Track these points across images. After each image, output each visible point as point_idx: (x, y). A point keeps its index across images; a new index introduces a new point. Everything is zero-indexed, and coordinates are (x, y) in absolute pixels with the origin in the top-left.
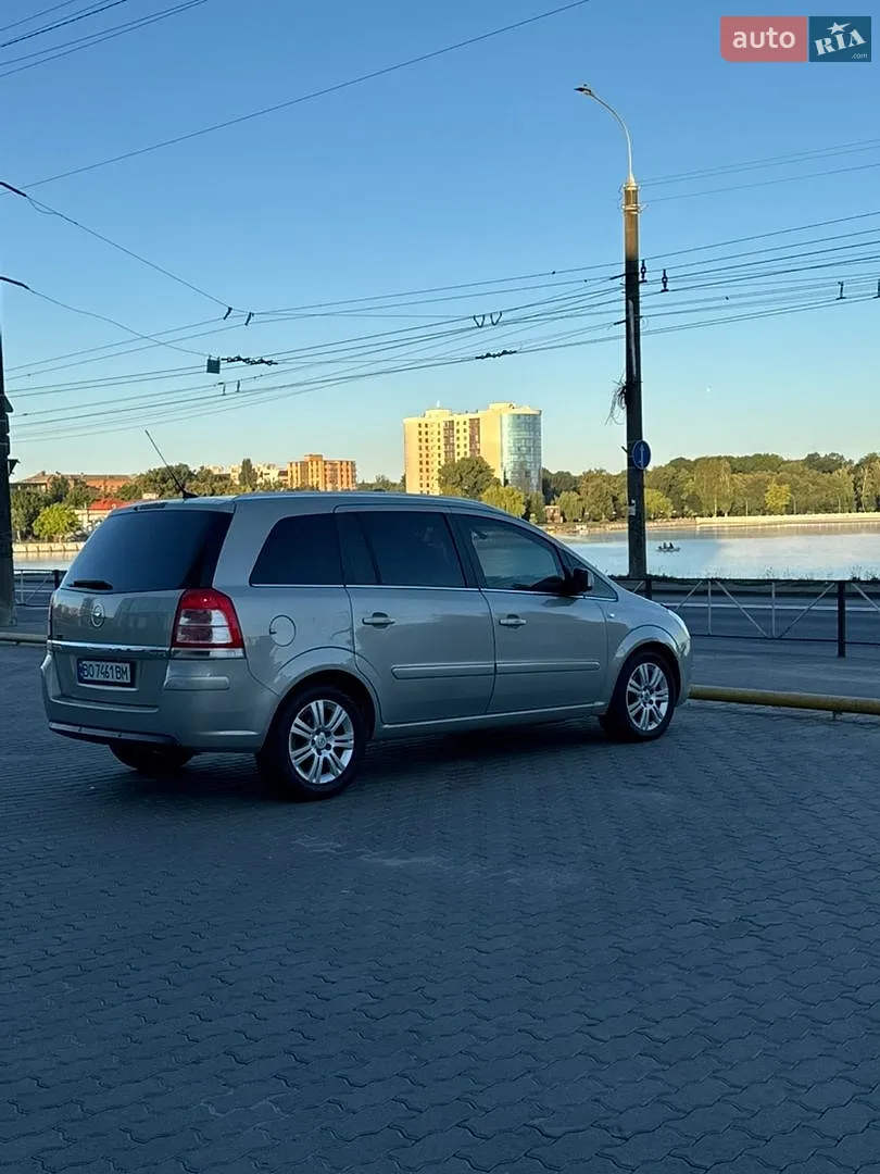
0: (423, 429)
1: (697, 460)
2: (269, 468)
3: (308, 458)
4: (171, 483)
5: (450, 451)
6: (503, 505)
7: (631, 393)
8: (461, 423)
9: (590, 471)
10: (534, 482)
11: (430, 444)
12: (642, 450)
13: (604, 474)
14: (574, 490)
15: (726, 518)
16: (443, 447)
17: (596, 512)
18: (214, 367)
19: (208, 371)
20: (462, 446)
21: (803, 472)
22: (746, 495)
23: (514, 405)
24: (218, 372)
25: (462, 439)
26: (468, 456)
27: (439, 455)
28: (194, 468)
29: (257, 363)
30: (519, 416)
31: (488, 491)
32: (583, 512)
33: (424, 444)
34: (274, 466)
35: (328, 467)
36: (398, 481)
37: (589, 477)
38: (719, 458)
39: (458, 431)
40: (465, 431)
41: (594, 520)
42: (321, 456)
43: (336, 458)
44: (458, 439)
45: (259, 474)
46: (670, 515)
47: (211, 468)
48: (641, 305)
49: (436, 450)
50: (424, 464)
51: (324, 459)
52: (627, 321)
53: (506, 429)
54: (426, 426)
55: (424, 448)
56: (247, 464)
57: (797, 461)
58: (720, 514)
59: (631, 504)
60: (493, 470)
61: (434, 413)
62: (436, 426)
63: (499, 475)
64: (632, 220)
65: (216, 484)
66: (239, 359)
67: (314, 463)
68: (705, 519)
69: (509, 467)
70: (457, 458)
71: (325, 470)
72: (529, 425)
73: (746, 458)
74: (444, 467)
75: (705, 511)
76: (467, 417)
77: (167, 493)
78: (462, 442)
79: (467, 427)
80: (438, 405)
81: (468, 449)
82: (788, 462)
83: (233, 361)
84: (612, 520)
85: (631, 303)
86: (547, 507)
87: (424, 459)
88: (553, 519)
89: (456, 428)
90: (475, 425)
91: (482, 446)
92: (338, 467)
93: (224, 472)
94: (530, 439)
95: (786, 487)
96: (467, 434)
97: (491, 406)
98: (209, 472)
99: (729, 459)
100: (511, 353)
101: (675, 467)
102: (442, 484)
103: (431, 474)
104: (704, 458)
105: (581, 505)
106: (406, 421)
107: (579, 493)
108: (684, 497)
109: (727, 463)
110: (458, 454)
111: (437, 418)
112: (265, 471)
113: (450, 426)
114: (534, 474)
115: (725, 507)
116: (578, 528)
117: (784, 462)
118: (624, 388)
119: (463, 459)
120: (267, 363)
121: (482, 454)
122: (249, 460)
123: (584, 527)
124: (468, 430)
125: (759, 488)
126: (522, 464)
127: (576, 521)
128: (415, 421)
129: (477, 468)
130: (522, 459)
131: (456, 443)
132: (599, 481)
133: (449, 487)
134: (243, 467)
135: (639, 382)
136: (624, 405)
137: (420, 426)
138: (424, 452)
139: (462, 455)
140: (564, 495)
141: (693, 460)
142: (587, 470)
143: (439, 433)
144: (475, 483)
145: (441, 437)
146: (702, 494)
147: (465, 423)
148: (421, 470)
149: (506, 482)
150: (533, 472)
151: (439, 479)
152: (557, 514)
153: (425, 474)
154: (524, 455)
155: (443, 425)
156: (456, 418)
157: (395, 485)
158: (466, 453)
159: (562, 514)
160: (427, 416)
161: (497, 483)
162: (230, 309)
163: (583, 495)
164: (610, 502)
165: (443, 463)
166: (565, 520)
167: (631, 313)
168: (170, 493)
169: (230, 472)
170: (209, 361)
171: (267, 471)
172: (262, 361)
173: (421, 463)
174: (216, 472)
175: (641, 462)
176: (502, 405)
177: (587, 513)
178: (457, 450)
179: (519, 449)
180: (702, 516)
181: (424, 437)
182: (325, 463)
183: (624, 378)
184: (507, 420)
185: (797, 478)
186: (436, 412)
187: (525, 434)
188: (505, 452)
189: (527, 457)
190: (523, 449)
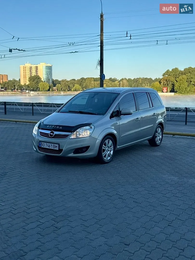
1: (86, 78)
6: (44, 86)
7: (101, 63)
9: (63, 80)
10: (51, 81)
13: (66, 80)
14: (59, 84)
16: (29, 73)
17: (65, 89)
20: (34, 73)
23: (46, 64)
30: (47, 66)
31: (40, 83)
32: (62, 89)
33: (25, 72)
36: (18, 80)
37: (63, 81)
39: (33, 69)
40: (34, 69)
41: (64, 91)
43: (3, 74)
44: (33, 71)
46: (81, 90)
49: (27, 73)
50: (25, 77)
53: (44, 69)
60: (41, 78)
62: (27, 68)
63: (43, 80)
69: (45, 78)
70: (33, 75)
72: (49, 69)
74: (30, 77)
76: (35, 66)
79: (35, 68)
81: (35, 73)
84: (68, 91)
86: (54, 87)
87: (25, 75)
88: (55, 90)
89: (32, 68)
90: (37, 68)
91: (38, 73)
92: (3, 76)
94: (50, 72)
95: (105, 85)
96: (35, 70)
97: (41, 63)
101: (82, 79)
102: (29, 81)
103: (26, 79)
105: (61, 87)
106: (20, 66)
107: (61, 84)
108: (84, 86)
109: (93, 79)
110: (33, 74)
111: (28, 65)
113: (31, 68)
114: (51, 80)
116: (61, 92)
119: (34, 76)
121: (39, 75)
123: (63, 92)
124: (35, 69)
126: (48, 77)
127: (60, 91)
128: (22, 66)
129: (38, 78)
131: (32, 72)
132: (65, 82)
133: (31, 82)
136: (99, 65)
137: (24, 67)
139: (34, 75)
140: (57, 85)
142: (62, 79)
144: (37, 81)
145: (29, 70)
147: (34, 67)
148: (24, 78)
149: (44, 82)
150: (50, 79)
151: (29, 80)
152: (56, 89)
153: (25, 79)
155: (29, 67)
156: (32, 66)
157: (17, 81)
158: (35, 74)
159: (57, 89)
160: (25, 65)
161: (42, 81)
163: (62, 85)
164: (68, 87)
166: (58, 91)
173: (24, 76)
176: (43, 63)
177: (63, 89)
178: (32, 73)
179: (47, 74)
181: (25, 70)
184: (44, 67)
186: (28, 64)
187: (48, 70)
188: (44, 75)
189: (49, 76)
190: (48, 74)
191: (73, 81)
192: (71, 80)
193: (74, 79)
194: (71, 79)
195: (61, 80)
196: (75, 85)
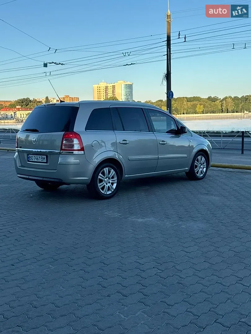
0: (99, 88)
1: (177, 98)
2: (53, 99)
3: (65, 97)
4: (24, 103)
5: (107, 95)
7: (168, 77)
8: (110, 87)
9: (147, 101)
11: (101, 93)
12: (171, 93)
13: (151, 102)
15: (185, 115)
16: (104, 94)
18: (45, 65)
19: (44, 67)
20: (110, 93)
21: (207, 102)
22: (191, 108)
23: (125, 81)
24: (47, 67)
25: (110, 91)
26: (112, 96)
27: (103, 96)
28: (31, 99)
29: (58, 64)
30: (126, 85)
33: (99, 93)
34: (55, 99)
35: (71, 99)
38: (183, 98)
39: (109, 89)
40: (111, 89)
42: (69, 96)
43: (73, 97)
44: (109, 91)
45: (51, 101)
47: (36, 99)
48: (171, 50)
49: (102, 94)
51: (70, 97)
52: (167, 55)
53: (123, 88)
54: (100, 87)
55: (99, 94)
56: (47, 98)
57: (205, 99)
58: (183, 114)
59: (167, 110)
61: (102, 83)
62: (102, 88)
64: (169, 24)
65: (38, 104)
66: (53, 63)
67: (67, 98)
68: (179, 115)
69: (124, 99)
70: (109, 97)
71: (70, 100)
72: (130, 87)
73: (191, 98)
75: (179, 113)
76: (111, 85)
77: (24, 106)
78: (110, 92)
80: (103, 81)
81: (112, 94)
82: (203, 99)
83: (51, 63)
85: (168, 49)
87: (99, 97)
89: (108, 88)
90: (114, 87)
91: (116, 93)
92: (74, 99)
93: (40, 100)
94: (130, 92)
95: (202, 106)
96: (112, 90)
97: (118, 82)
98: (36, 100)
99: (186, 98)
100: (134, 64)
104: (179, 98)
106: (93, 86)
108: (173, 109)
109: (186, 99)
110: (109, 96)
111: (103, 85)
112: (52, 100)
113: (106, 87)
115: (185, 112)
117: (201, 99)
118: (166, 75)
119: (110, 97)
120: (61, 64)
121: (116, 96)
122: (48, 97)
124: (112, 89)
125: (195, 106)
126: (128, 99)
128: (96, 86)
130: (127, 97)
131: (108, 92)
134: (46, 99)
135: (170, 73)
136: (166, 80)
137: (98, 87)
138: (99, 95)
139: (110, 96)
141: (176, 98)
143: (103, 89)
146: (179, 108)
147: (111, 87)
154: (128, 96)
155: (104, 87)
156: (108, 85)
160: (100, 84)
162: (50, 48)
165: (105, 98)
167: (169, 52)
168: (25, 106)
169: (42, 100)
170: (44, 63)
171: (53, 100)
172: (60, 64)
174: (38, 100)
175: (171, 97)
176: (121, 81)
178: (108, 95)
180: (178, 114)
181: (99, 90)
182: (70, 98)
183: (166, 72)
184: (123, 86)
185: (205, 103)
186: (103, 83)
187: (128, 90)
188: (123, 95)
189: (129, 97)
190: (128, 94)
191: (160, 102)
192: (157, 102)
193: (161, 99)
194: (157, 100)
195: (144, 102)
196: (162, 107)
